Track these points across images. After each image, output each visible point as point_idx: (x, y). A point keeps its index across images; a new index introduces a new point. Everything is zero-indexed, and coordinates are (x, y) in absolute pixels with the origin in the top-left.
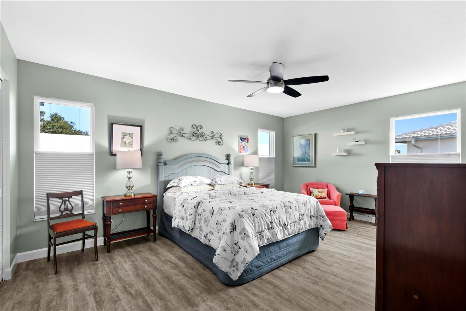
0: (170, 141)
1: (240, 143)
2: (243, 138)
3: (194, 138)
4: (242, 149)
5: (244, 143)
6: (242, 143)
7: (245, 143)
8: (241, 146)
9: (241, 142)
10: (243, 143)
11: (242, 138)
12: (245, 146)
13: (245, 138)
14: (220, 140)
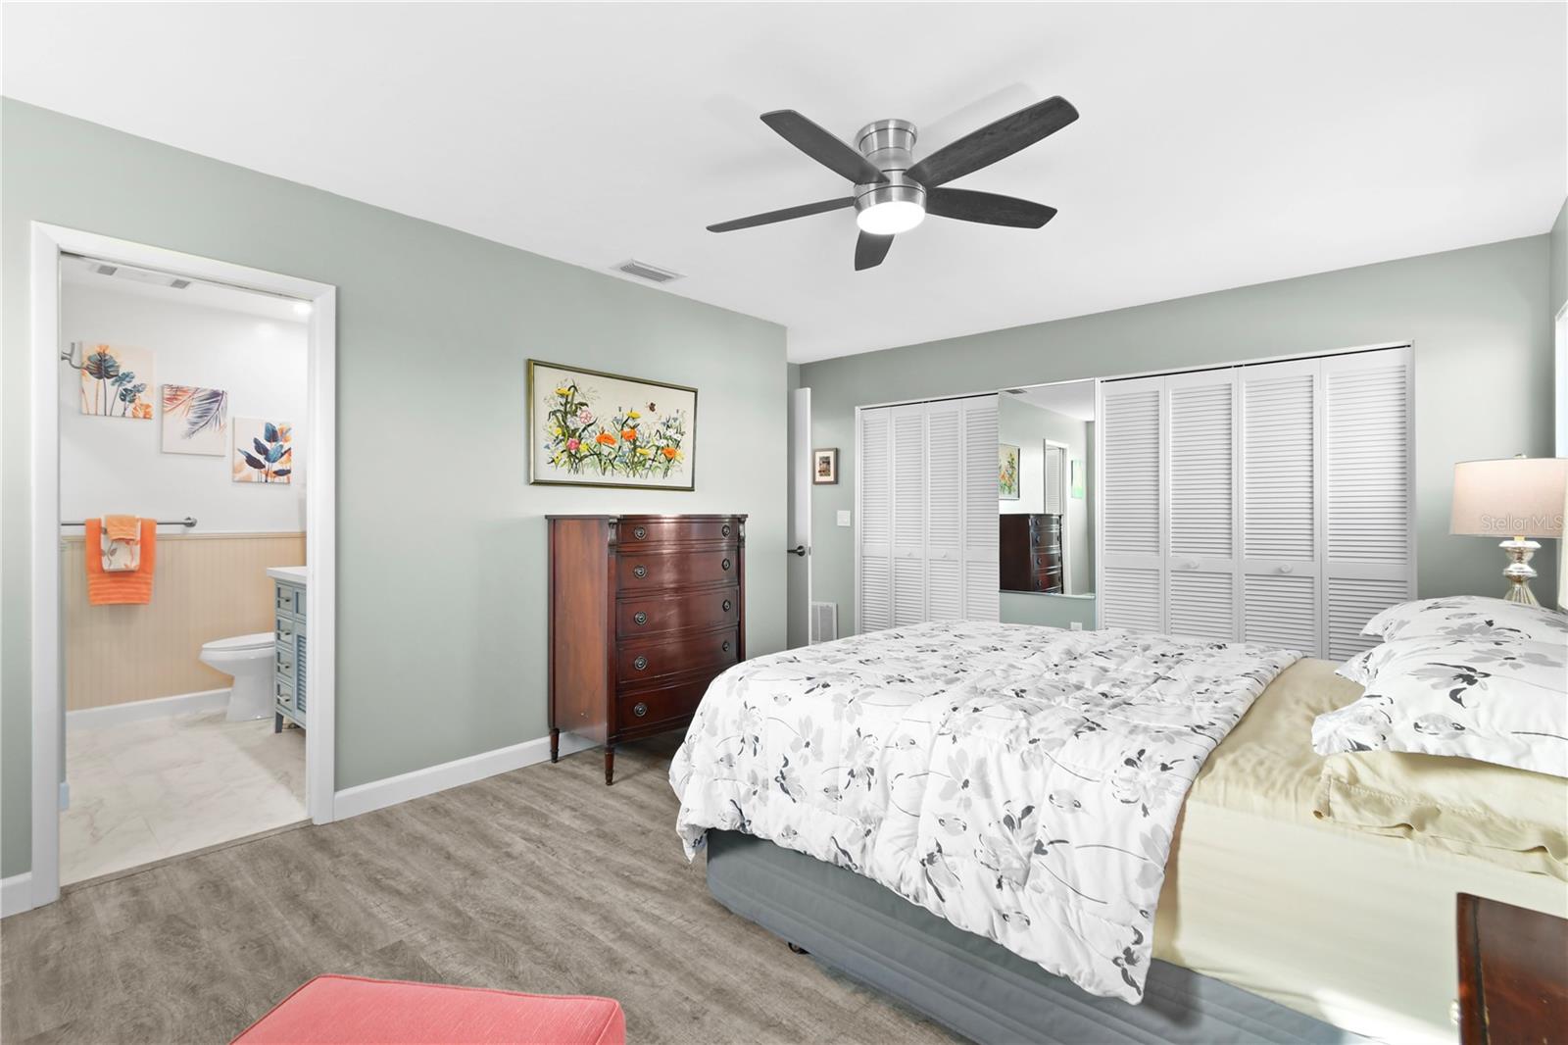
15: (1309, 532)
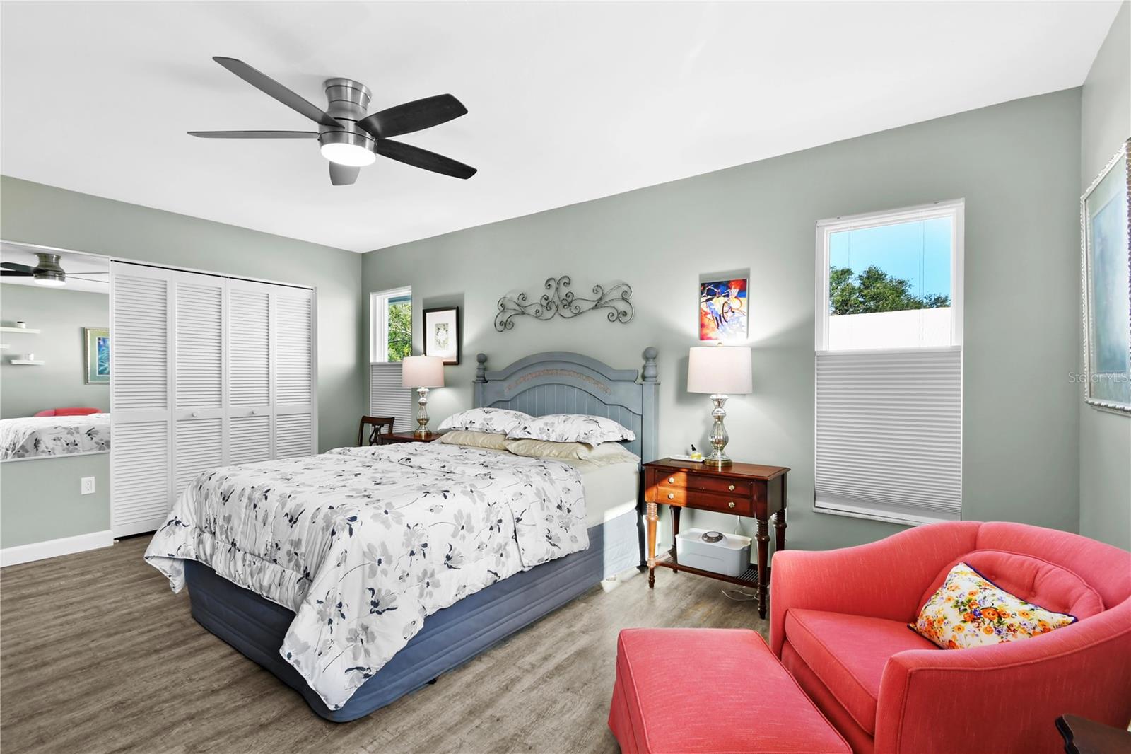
0: (501, 328)
1: (704, 306)
2: (717, 285)
3: (548, 314)
4: (713, 324)
5: (722, 300)
6: (712, 302)
7: (726, 299)
8: (710, 316)
9: (707, 301)
10: (718, 303)
11: (710, 284)
12: (730, 314)
13: (729, 282)
14: (622, 306)
15: (266, 398)
